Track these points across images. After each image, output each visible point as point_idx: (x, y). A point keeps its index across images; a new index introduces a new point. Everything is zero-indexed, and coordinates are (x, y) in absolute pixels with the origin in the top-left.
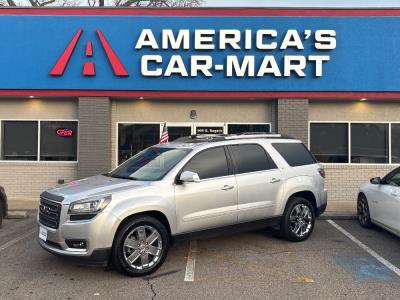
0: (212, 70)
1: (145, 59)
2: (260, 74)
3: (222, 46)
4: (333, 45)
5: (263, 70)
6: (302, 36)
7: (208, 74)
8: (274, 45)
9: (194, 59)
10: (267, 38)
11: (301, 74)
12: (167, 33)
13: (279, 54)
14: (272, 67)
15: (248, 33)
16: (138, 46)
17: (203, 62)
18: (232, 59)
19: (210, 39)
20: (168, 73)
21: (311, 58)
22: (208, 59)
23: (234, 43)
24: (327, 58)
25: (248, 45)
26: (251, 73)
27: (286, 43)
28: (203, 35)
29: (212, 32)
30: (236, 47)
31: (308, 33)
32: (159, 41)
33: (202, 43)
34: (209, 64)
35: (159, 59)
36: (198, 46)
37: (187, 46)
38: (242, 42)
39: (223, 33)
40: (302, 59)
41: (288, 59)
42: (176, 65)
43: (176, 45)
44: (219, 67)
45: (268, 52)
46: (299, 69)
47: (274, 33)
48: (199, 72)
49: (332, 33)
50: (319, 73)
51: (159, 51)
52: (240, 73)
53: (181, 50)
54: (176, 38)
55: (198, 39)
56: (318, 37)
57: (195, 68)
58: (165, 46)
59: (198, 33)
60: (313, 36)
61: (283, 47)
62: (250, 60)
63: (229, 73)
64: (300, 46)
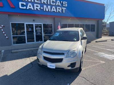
0: (40, 9)
1: (20, 3)
2: (52, 11)
3: (42, 2)
4: (66, 6)
5: (52, 10)
6: (60, 2)
7: (39, 10)
8: (54, 4)
9: (35, 5)
10: (53, 2)
11: (60, 12)
13: (56, 6)
14: (54, 9)
18: (45, 6)
20: (28, 8)
21: (62, 8)
22: (39, 5)
23: (45, 2)
24: (65, 8)
26: (50, 11)
27: (57, 4)
31: (62, 2)
34: (39, 7)
35: (25, 4)
36: (36, 1)
37: (33, 1)
38: (47, 2)
40: (60, 8)
41: (58, 8)
42: (30, 6)
44: (42, 8)
46: (60, 10)
48: (37, 9)
49: (66, 2)
50: (64, 12)
52: (47, 10)
53: (31, 2)
56: (64, 3)
57: (35, 7)
60: (63, 2)
62: (49, 7)
63: (45, 10)
64: (60, 5)
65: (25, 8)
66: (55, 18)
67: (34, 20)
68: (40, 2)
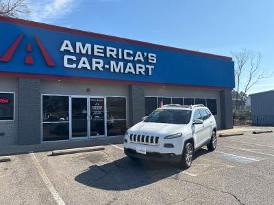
0: (103, 67)
1: (66, 57)
2: (126, 72)
3: (108, 56)
4: (155, 62)
5: (127, 70)
6: (143, 55)
7: (101, 69)
8: (131, 58)
9: (94, 60)
10: (129, 55)
11: (143, 73)
12: (79, 44)
13: (134, 63)
14: (130, 68)
15: (120, 50)
16: (62, 49)
17: (99, 63)
18: (113, 63)
19: (102, 51)
20: (79, 67)
21: (147, 66)
22: (101, 61)
23: (114, 54)
24: (153, 67)
25: (120, 57)
26: (122, 71)
27: (137, 58)
28: (98, 48)
29: (103, 47)
30: (115, 57)
31: (145, 54)
32: (74, 48)
33: (98, 52)
34: (102, 64)
35: (74, 58)
36: (96, 54)
37: (90, 53)
38: (117, 55)
39: (108, 48)
40: (143, 66)
41: (138, 65)
42: (84, 63)
43: (84, 52)
44: (107, 66)
45: (129, 61)
46: (142, 71)
47: (131, 52)
48: (97, 67)
49: (155, 55)
50: (150, 74)
51: (74, 54)
52: (117, 70)
53: (86, 55)
54: (84, 47)
55: (96, 50)
56: (150, 57)
57: (94, 65)
58: (78, 51)
59: (96, 46)
60: (147, 55)
62: (121, 64)
63: (112, 70)
64: (143, 60)
65: (74, 66)
66: (133, 87)
67: (88, 90)
68: (103, 55)
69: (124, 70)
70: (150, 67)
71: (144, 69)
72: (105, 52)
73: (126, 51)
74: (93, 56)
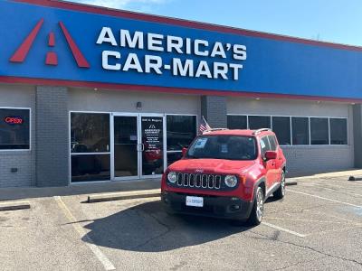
0: (162, 68)
1: (106, 54)
2: (197, 75)
3: (169, 50)
4: (244, 58)
5: (200, 72)
6: (225, 48)
7: (159, 72)
8: (206, 53)
9: (148, 58)
10: (202, 47)
11: (225, 77)
12: (124, 33)
13: (211, 61)
14: (203, 70)
15: (188, 41)
16: (100, 41)
17: (155, 62)
18: (177, 61)
19: (160, 43)
20: (126, 69)
21: (231, 65)
22: (159, 59)
23: (178, 47)
24: (241, 66)
25: (188, 51)
26: (191, 74)
27: (214, 53)
28: (154, 39)
29: (161, 37)
30: (180, 51)
31: (229, 46)
32: (118, 38)
33: (154, 45)
34: (160, 64)
35: (118, 55)
36: (150, 47)
37: (141, 46)
38: (184, 48)
39: (170, 38)
40: (225, 65)
41: (216, 65)
42: (133, 62)
43: (132, 45)
44: (167, 67)
45: (203, 58)
46: (224, 73)
47: (206, 43)
48: (152, 69)
49: (244, 48)
50: (236, 77)
51: (118, 48)
52: (183, 73)
53: (136, 50)
54: (132, 38)
55: (151, 42)
56: (235, 50)
57: (148, 66)
58: (123, 44)
59: (150, 36)
60: (232, 48)
61: (213, 55)
62: (190, 62)
63: (175, 73)
64: (224, 56)
65: (118, 67)
66: (208, 98)
67: (139, 105)
68: (161, 49)
69: (195, 72)
70: (236, 67)
71: (226, 70)
72: (165, 44)
73: (197, 42)
74: (146, 50)
